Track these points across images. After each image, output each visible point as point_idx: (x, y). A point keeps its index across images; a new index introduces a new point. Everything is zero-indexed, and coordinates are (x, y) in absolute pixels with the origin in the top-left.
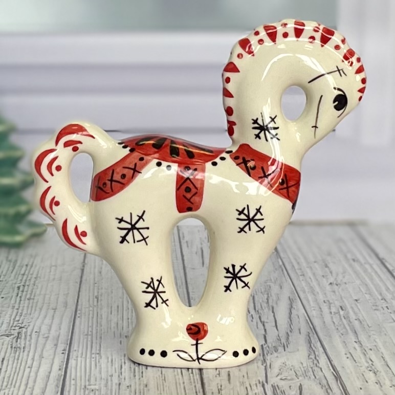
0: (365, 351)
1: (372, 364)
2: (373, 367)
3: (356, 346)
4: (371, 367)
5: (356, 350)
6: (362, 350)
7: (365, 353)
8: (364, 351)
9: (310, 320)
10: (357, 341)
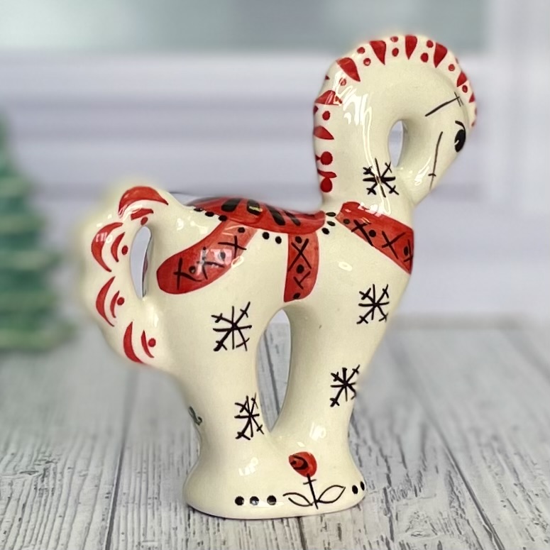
0: (529, 497)
1: (540, 516)
2: (541, 520)
3: (517, 490)
4: (538, 519)
5: (517, 495)
6: (524, 496)
7: (529, 499)
8: (527, 497)
9: (450, 455)
10: (517, 482)
